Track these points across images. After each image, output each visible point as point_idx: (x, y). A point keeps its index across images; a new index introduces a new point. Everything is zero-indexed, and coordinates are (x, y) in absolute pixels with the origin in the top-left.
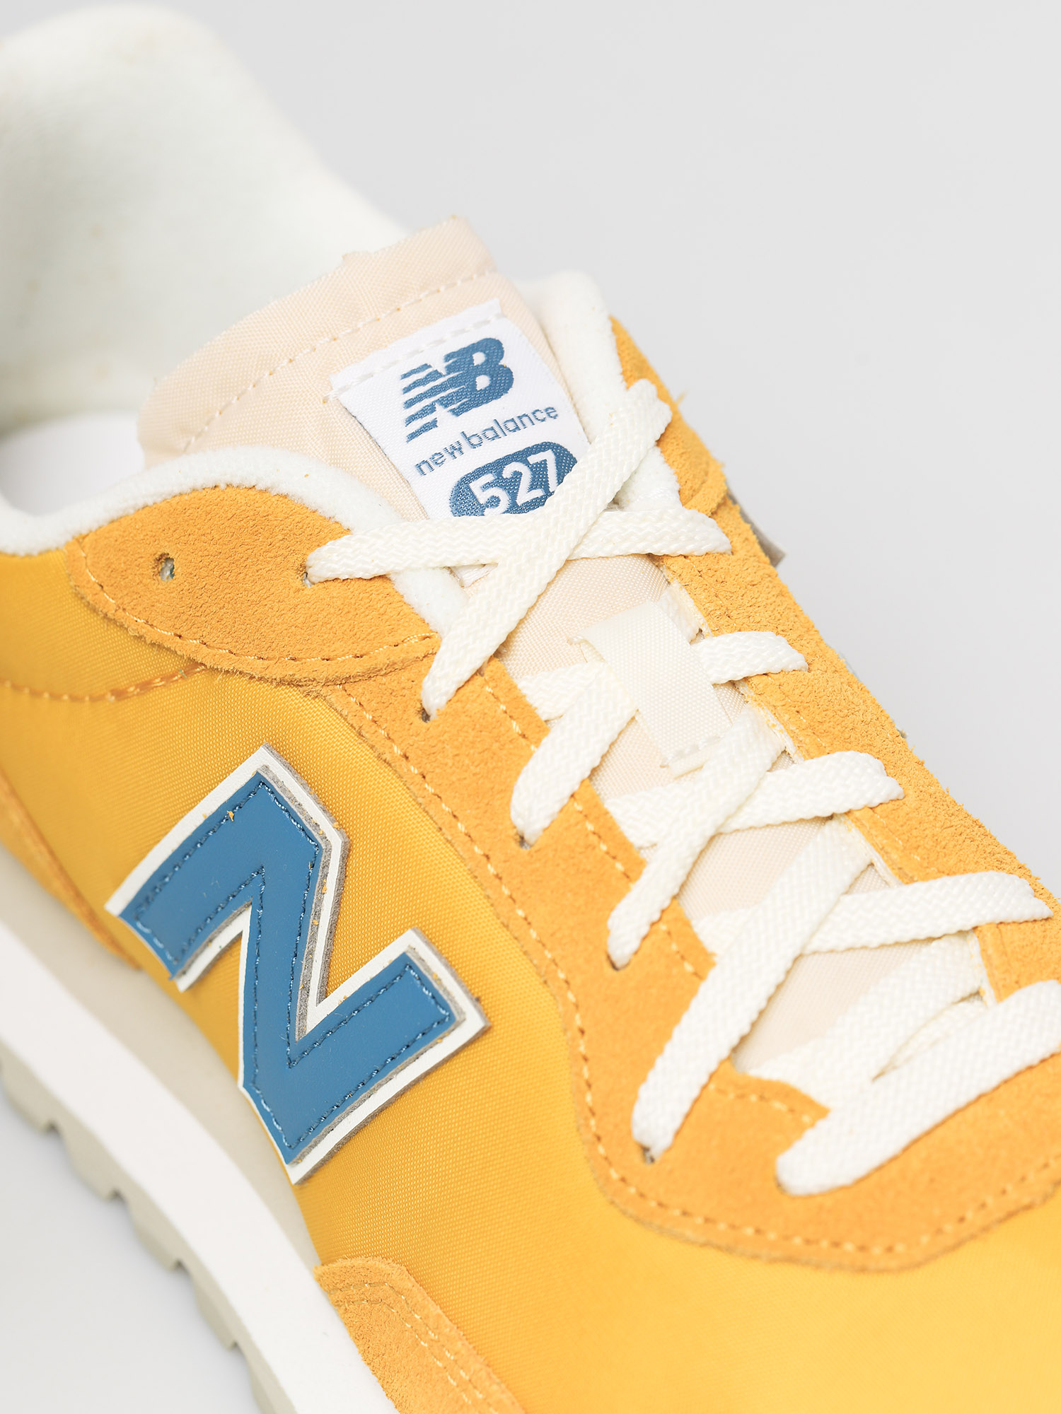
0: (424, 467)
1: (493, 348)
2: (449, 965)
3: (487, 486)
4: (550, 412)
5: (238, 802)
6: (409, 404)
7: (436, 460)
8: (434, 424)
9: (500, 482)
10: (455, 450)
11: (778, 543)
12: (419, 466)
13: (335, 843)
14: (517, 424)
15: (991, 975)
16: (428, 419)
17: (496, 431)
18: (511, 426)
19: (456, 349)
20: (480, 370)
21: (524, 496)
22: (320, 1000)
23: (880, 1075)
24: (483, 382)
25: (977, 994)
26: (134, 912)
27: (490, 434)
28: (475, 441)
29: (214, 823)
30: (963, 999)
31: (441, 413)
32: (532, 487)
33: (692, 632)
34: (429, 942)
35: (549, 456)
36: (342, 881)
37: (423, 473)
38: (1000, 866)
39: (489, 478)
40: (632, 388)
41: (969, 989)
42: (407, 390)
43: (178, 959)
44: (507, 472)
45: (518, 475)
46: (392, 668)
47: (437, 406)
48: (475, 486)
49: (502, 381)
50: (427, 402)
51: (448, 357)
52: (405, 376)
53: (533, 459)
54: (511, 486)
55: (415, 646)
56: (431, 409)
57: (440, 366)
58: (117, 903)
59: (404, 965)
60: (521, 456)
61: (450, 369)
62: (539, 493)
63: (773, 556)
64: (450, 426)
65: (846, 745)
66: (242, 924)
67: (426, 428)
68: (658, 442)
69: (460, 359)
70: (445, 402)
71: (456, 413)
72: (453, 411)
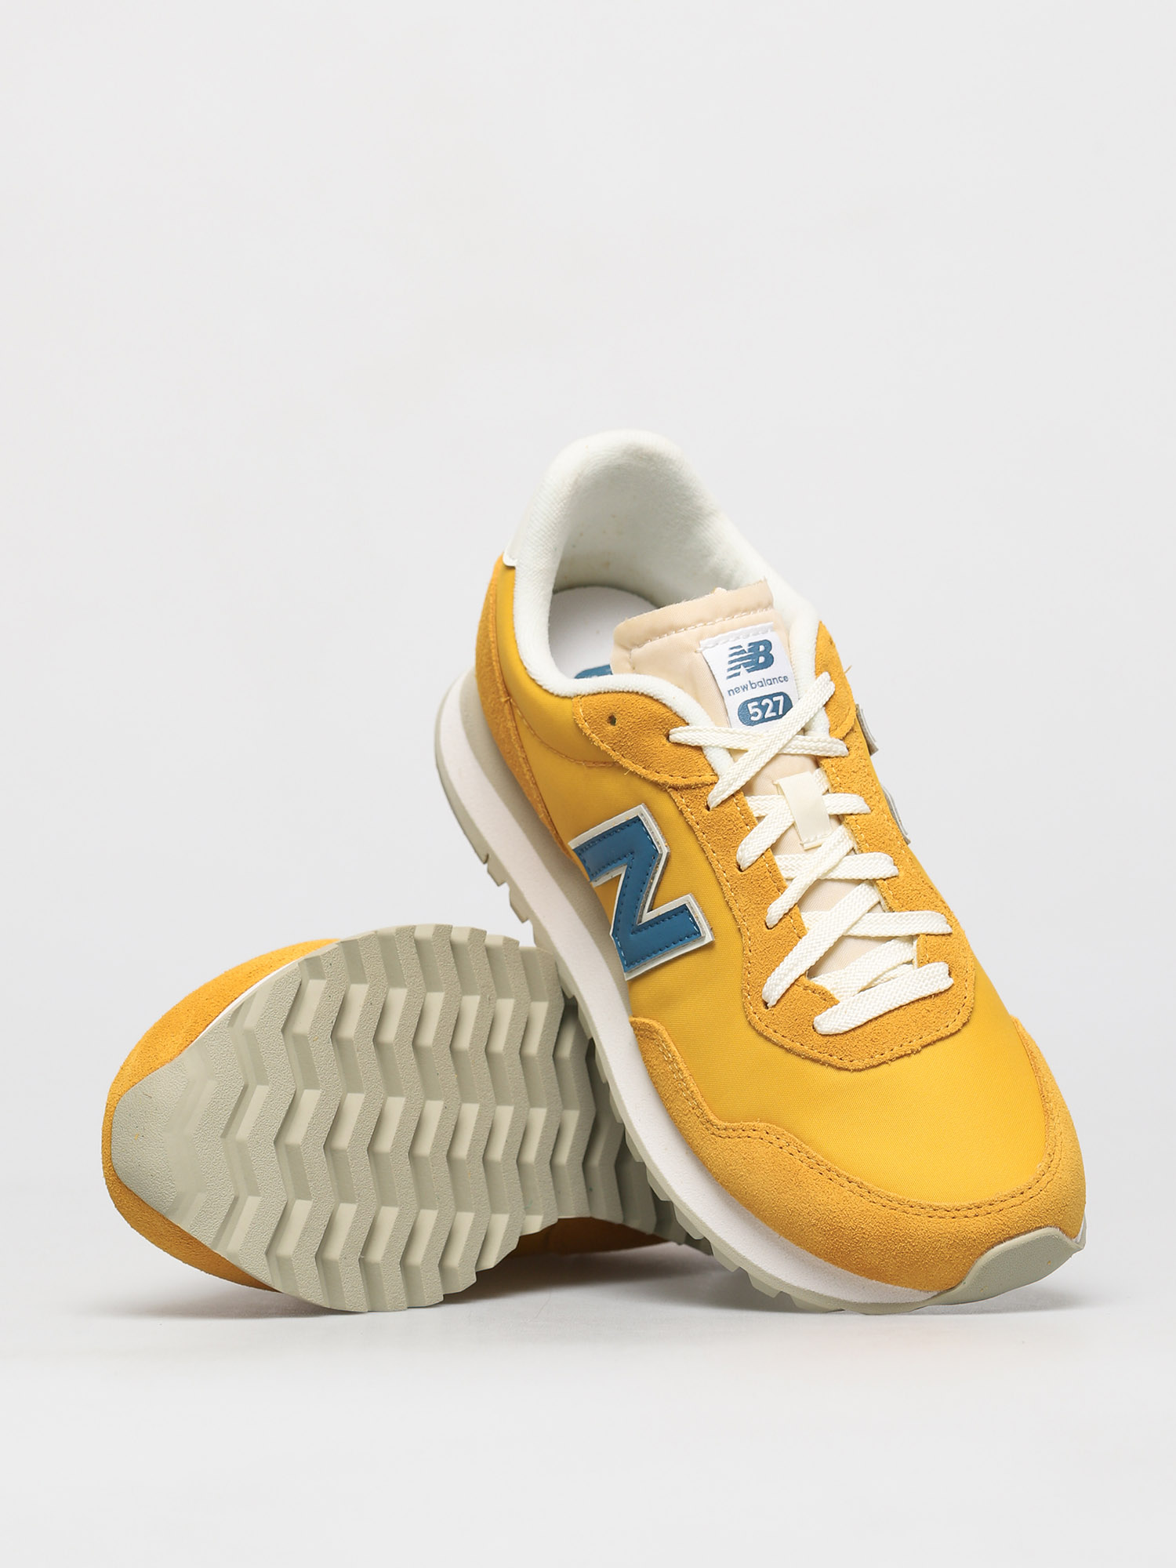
0: (731, 692)
1: (768, 644)
2: (703, 911)
3: (755, 707)
4: (785, 678)
5: (628, 824)
6: (731, 662)
7: (737, 690)
8: (739, 674)
9: (760, 706)
10: (745, 688)
11: (877, 744)
12: (729, 692)
13: (664, 850)
14: (771, 681)
15: (918, 955)
16: (737, 671)
17: (762, 684)
18: (769, 682)
19: (753, 641)
20: (761, 654)
21: (768, 715)
22: (648, 911)
23: (863, 990)
24: (762, 659)
25: (910, 962)
26: (580, 850)
27: (760, 684)
28: (754, 686)
29: (615, 830)
30: (904, 963)
31: (743, 670)
32: (772, 711)
33: (824, 790)
34: (697, 899)
35: (781, 698)
36: (665, 868)
37: (730, 695)
38: (935, 908)
39: (756, 704)
40: (820, 678)
41: (908, 959)
42: (731, 655)
43: (593, 875)
44: (764, 702)
45: (768, 705)
46: (697, 787)
47: (742, 666)
48: (750, 706)
49: (769, 661)
50: (738, 663)
51: (750, 644)
52: (732, 649)
53: (775, 699)
54: (764, 709)
55: (707, 778)
56: (739, 667)
57: (746, 648)
58: (573, 844)
59: (684, 909)
60: (770, 697)
61: (750, 650)
62: (774, 714)
63: (871, 750)
64: (745, 677)
65: (879, 849)
66: (621, 871)
67: (735, 675)
68: (826, 705)
69: (755, 646)
70: (745, 665)
71: (749, 671)
72: (748, 670)
